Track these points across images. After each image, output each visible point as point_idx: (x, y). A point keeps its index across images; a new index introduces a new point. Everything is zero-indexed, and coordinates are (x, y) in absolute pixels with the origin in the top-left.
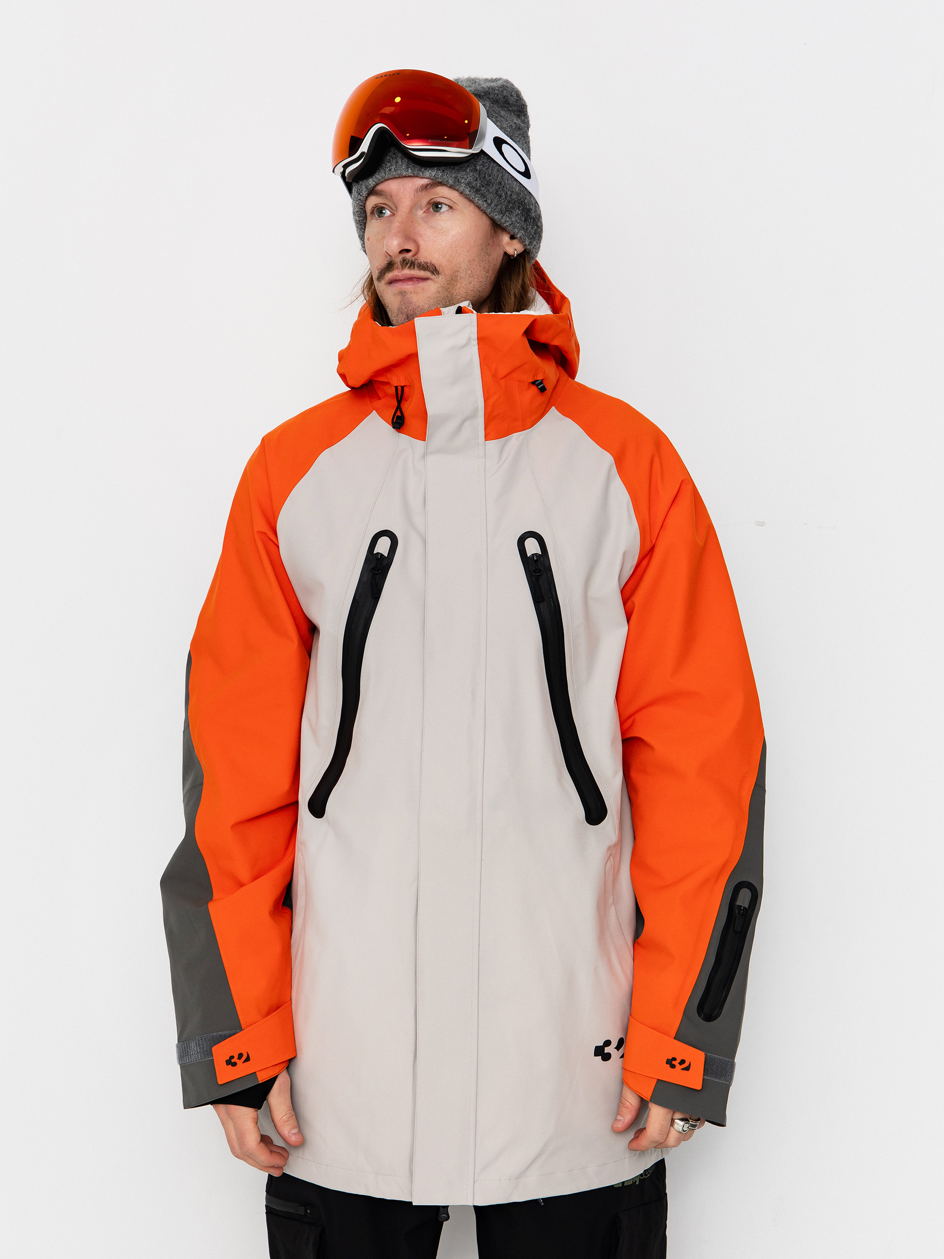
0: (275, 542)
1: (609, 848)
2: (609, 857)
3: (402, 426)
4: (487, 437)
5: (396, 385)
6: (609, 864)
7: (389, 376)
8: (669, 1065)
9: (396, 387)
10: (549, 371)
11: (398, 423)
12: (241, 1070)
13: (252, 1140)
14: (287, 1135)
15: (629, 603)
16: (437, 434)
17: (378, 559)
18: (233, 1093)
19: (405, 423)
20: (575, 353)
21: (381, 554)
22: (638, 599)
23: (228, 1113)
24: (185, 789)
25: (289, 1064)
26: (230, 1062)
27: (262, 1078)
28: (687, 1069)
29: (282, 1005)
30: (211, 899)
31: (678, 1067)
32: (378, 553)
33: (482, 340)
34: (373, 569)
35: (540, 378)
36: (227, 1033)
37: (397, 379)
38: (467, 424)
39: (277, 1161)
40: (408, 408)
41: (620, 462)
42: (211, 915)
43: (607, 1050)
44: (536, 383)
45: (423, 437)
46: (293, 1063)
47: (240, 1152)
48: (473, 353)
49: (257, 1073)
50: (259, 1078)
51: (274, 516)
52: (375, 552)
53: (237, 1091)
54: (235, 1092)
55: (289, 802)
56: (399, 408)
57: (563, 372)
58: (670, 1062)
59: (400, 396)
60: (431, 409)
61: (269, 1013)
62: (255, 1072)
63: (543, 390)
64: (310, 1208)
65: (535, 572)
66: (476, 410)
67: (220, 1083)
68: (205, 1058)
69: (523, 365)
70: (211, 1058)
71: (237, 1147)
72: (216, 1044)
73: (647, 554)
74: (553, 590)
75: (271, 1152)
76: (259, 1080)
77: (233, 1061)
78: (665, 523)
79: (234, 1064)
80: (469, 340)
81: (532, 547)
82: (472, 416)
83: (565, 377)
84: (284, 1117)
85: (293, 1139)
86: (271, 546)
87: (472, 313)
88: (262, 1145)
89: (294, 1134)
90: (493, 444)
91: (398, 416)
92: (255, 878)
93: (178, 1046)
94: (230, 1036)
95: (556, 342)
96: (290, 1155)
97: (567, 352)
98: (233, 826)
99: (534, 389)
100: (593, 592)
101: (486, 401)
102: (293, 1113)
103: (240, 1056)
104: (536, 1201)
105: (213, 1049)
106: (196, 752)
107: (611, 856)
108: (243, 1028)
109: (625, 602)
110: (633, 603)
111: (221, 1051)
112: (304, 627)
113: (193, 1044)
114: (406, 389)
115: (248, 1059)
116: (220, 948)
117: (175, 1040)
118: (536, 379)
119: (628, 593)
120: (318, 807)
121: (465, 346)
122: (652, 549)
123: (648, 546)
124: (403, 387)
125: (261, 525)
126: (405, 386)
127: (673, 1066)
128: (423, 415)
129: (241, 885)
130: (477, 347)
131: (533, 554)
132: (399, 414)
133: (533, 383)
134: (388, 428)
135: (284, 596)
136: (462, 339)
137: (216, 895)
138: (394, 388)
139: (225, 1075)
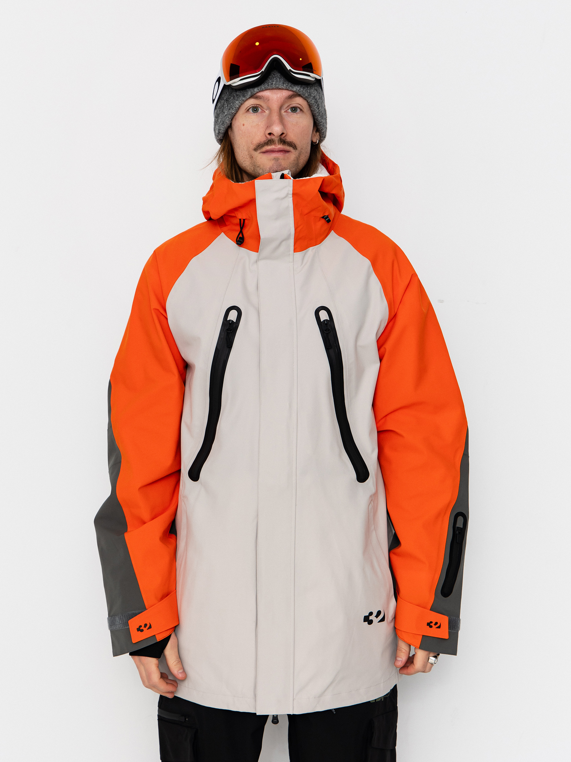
0: (166, 316)
1: (371, 496)
2: (371, 502)
3: (242, 244)
4: (295, 250)
5: (240, 218)
6: (370, 506)
7: (236, 213)
8: (429, 626)
9: (240, 220)
10: (331, 209)
11: (240, 241)
12: (147, 634)
13: (156, 676)
14: (176, 672)
15: (382, 349)
16: (265, 249)
17: (230, 324)
18: (142, 648)
19: (244, 241)
20: (343, 197)
21: (232, 321)
22: (388, 346)
23: (140, 661)
24: (110, 465)
25: (175, 628)
26: (139, 629)
27: (159, 638)
28: (439, 627)
29: (170, 594)
30: (126, 530)
31: (434, 627)
32: (230, 320)
33: (295, 195)
34: (227, 330)
35: (326, 214)
36: (137, 612)
37: (241, 215)
38: (284, 243)
39: (170, 688)
40: (247, 233)
41: (374, 264)
42: (126, 540)
43: (371, 618)
44: (324, 217)
45: (256, 250)
46: (176, 628)
47: (149, 685)
48: (289, 202)
49: (156, 636)
50: (157, 638)
51: (164, 300)
52: (228, 319)
53: (144, 647)
54: (143, 647)
55: (175, 470)
56: (241, 232)
57: (337, 210)
58: (429, 624)
59: (242, 225)
60: (263, 234)
61: (162, 598)
62: (155, 635)
63: (329, 221)
64: (188, 717)
65: (326, 331)
66: (290, 235)
67: (134, 642)
68: (124, 627)
69: (317, 208)
70: (128, 627)
71: (146, 681)
72: (131, 619)
73: (393, 318)
74: (337, 342)
75: (167, 683)
76: (157, 640)
77: (141, 628)
78: (402, 300)
79: (142, 631)
80: (288, 194)
81: (324, 316)
82: (288, 238)
83: (339, 212)
84: (174, 663)
85: (180, 676)
86: (162, 318)
87: (290, 178)
88: (161, 679)
89: (181, 673)
90: (299, 255)
91: (240, 237)
92: (153, 519)
93: (108, 619)
94: (139, 613)
95: (334, 192)
96: (178, 685)
97: (339, 197)
98: (140, 488)
99: (323, 221)
100: (360, 343)
101: (296, 229)
102: (180, 660)
103: (146, 625)
104: (330, 711)
105: (129, 622)
106: (116, 443)
107: (372, 501)
108: (147, 608)
109: (379, 348)
110: (385, 348)
111: (134, 623)
112: (181, 366)
113: (117, 619)
114: (246, 221)
115: (150, 627)
116: (132, 560)
117: (107, 615)
118: (324, 215)
119: (381, 342)
120: (195, 474)
121: (285, 197)
122: (395, 316)
123: (393, 314)
124: (244, 220)
125: (155, 305)
126: (246, 219)
127: (431, 627)
128: (257, 237)
129: (144, 523)
130: (292, 198)
131: (324, 320)
132: (241, 236)
133: (323, 217)
134: (233, 244)
135: (170, 348)
136: (283, 194)
137: (129, 529)
138: (239, 220)
139: (137, 637)
